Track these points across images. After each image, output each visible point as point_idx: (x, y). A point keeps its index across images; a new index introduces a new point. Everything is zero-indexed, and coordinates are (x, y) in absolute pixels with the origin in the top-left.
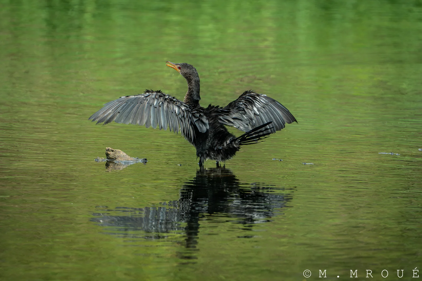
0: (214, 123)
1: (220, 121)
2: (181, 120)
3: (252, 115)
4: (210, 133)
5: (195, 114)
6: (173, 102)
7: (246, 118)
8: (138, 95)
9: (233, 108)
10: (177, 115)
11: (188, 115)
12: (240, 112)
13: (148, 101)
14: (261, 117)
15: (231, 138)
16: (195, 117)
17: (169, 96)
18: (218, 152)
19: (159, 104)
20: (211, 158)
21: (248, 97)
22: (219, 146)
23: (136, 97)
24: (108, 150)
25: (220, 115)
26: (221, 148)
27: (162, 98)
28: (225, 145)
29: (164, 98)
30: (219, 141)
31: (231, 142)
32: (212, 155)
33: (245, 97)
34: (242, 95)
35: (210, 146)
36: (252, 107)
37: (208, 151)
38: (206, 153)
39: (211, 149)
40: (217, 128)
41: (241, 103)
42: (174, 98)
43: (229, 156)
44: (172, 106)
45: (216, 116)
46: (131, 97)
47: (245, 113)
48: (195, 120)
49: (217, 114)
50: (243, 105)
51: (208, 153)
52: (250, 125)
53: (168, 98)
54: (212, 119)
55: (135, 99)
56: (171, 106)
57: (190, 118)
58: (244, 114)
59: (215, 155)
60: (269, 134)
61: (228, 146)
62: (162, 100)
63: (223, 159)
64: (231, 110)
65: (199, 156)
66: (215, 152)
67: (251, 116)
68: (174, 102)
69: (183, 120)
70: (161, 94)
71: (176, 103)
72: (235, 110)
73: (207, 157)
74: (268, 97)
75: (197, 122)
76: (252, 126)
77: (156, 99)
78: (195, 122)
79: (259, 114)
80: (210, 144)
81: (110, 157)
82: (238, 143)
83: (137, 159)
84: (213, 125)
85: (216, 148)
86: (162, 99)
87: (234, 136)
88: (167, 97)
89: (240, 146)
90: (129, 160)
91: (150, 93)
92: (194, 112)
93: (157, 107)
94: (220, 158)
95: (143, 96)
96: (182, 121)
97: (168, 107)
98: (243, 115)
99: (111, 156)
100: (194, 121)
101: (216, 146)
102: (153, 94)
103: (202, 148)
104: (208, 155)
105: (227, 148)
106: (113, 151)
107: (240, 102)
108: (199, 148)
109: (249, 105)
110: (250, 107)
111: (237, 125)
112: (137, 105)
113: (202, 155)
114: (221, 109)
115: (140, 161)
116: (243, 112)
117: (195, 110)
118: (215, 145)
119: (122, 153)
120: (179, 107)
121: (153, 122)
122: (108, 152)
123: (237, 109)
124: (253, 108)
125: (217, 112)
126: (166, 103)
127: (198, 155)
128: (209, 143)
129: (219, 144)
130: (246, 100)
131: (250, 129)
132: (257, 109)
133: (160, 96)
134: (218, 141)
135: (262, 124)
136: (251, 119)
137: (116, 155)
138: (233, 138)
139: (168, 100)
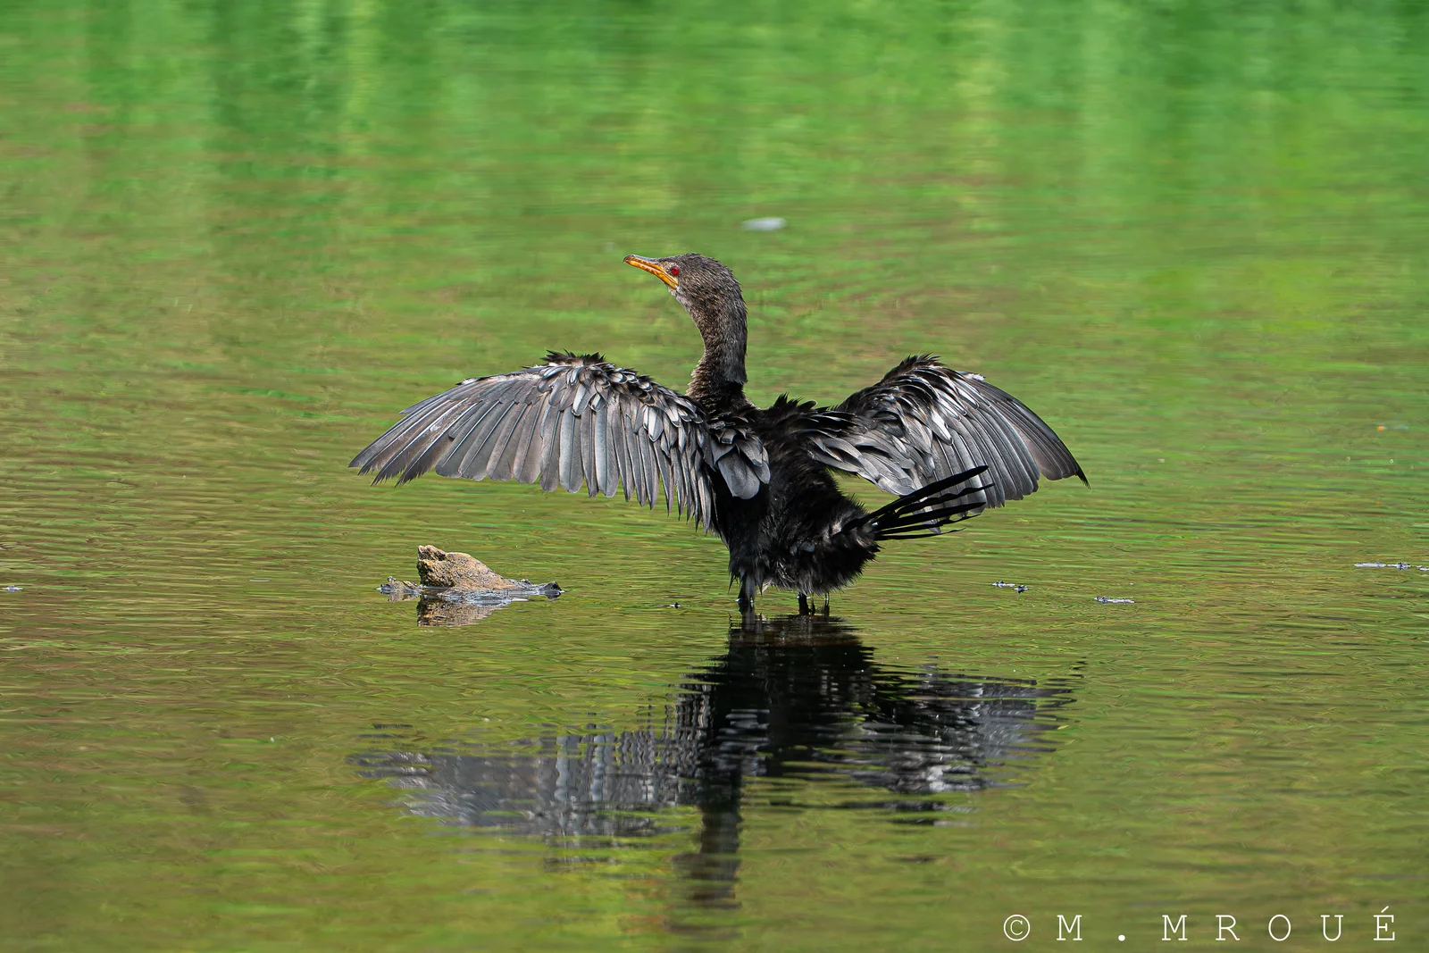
0: (789, 464)
1: (812, 455)
2: (666, 457)
3: (927, 442)
4: (776, 496)
5: (719, 432)
6: (641, 396)
7: (904, 449)
8: (518, 375)
9: (863, 414)
10: (652, 443)
11: (693, 440)
12: (886, 427)
13: (554, 391)
14: (955, 447)
15: (849, 514)
16: (720, 445)
17: (626, 372)
18: (804, 558)
19: (590, 403)
20: (779, 583)
21: (916, 377)
22: (806, 540)
23: (512, 378)
24: (427, 554)
25: (817, 435)
26: (811, 548)
27: (601, 382)
28: (826, 537)
29: (607, 383)
30: (805, 522)
31: (846, 528)
32: (782, 570)
33: (907, 377)
34: (895, 371)
35: (774, 539)
36: (929, 412)
37: (770, 559)
38: (762, 564)
39: (779, 550)
40: (802, 478)
41: (892, 397)
42: (644, 379)
43: (840, 576)
44: (635, 411)
45: (803, 437)
46: (494, 380)
47: (903, 432)
48: (718, 454)
49: (806, 430)
50: (898, 404)
51: (768, 563)
52: (919, 475)
53: (622, 381)
54: (784, 449)
55: (511, 386)
56: (633, 408)
57: (699, 449)
58: (899, 437)
59: (793, 572)
60: (978, 506)
61: (835, 541)
62: (600, 389)
63: (819, 586)
64: (856, 420)
65: (738, 575)
66: (793, 563)
67: (922, 442)
68: (644, 394)
69: (674, 458)
70: (599, 369)
71: (652, 398)
72: (867, 420)
73: (765, 578)
74: (987, 384)
75: (727, 460)
76: (924, 477)
77: (581, 386)
78: (719, 464)
79: (949, 436)
80: (774, 535)
81: (431, 577)
82: (870, 532)
83: (527, 586)
84: (786, 468)
85: (796, 549)
86: (599, 387)
87: (859, 509)
88: (618, 379)
89: (879, 543)
90: (499, 587)
91: (564, 364)
92: (715, 426)
93: (583, 414)
94: (810, 584)
95: (536, 377)
96: (669, 460)
97: (621, 413)
98: (894, 437)
99: (436, 576)
100: (715, 461)
101: (795, 540)
102: (571, 369)
103: (749, 547)
104: (770, 573)
105: (831, 550)
106: (442, 557)
107: (888, 392)
108: (738, 547)
109: (917, 407)
110: (919, 411)
111: (871, 470)
112: (513, 410)
113: (750, 572)
114: (819, 413)
115: (536, 591)
116: (896, 427)
117: (720, 419)
118: (791, 537)
119: (476, 566)
120: (661, 414)
121: (566, 468)
122: (424, 560)
123: (875, 416)
124: (930, 418)
125: (806, 422)
126: (615, 398)
127: (735, 572)
128: (771, 531)
129: (804, 532)
130: (907, 389)
131: (917, 485)
132: (943, 422)
133: (596, 376)
134: (803, 524)
135: (958, 471)
136: (923, 454)
137: (453, 570)
138: (853, 515)
139: (621, 391)
